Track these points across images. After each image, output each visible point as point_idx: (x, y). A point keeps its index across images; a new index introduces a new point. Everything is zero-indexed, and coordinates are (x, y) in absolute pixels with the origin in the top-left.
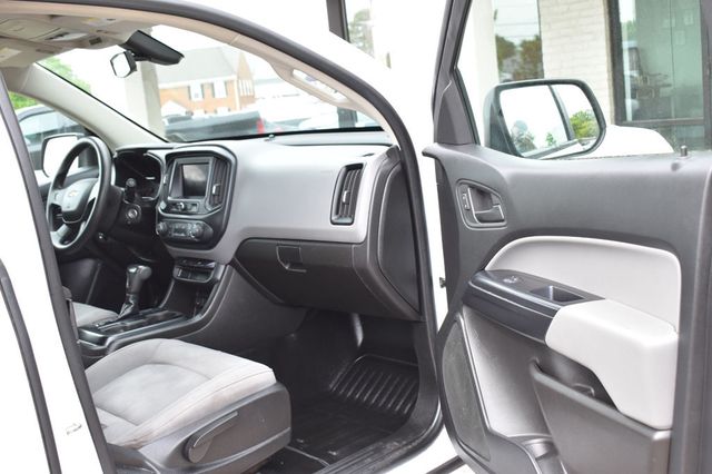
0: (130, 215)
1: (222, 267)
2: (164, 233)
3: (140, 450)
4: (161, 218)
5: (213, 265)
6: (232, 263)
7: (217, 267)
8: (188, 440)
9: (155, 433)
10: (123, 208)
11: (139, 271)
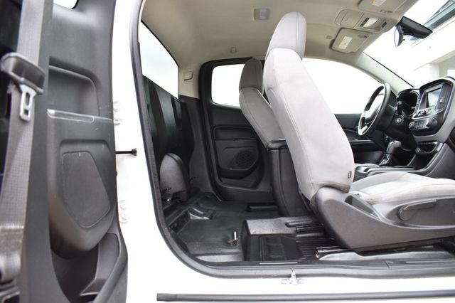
0: (398, 121)
1: (441, 144)
2: (412, 128)
3: (374, 206)
4: (413, 120)
5: (436, 143)
6: (447, 142)
7: (438, 144)
8: (401, 207)
9: (383, 199)
10: (395, 117)
11: (394, 144)
